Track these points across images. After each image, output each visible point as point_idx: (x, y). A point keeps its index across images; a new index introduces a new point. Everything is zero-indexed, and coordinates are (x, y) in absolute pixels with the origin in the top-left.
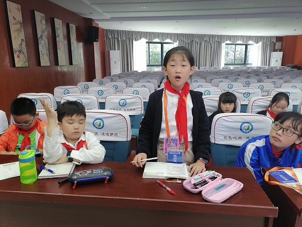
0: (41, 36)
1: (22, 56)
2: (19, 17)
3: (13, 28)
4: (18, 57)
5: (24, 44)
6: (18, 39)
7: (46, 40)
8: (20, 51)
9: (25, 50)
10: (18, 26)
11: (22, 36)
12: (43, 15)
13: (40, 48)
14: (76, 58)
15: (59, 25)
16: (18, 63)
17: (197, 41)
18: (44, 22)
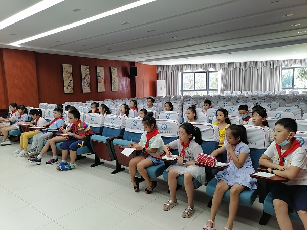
0: (85, 78)
1: (69, 88)
2: (70, 70)
3: (65, 76)
4: (67, 88)
5: (72, 82)
6: (68, 80)
7: (89, 80)
8: (68, 86)
9: (72, 85)
10: (69, 74)
11: (71, 78)
12: (87, 67)
13: (83, 83)
14: (117, 87)
15: (101, 70)
16: (66, 91)
17: (242, 68)
18: (88, 70)
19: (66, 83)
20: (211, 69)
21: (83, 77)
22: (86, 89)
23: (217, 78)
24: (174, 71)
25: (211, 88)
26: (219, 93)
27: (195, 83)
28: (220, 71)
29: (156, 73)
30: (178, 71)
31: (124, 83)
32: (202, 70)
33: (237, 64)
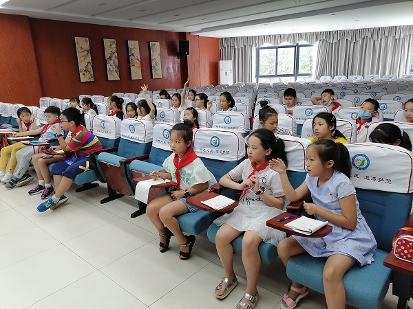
0: (110, 58)
1: (87, 74)
2: (87, 46)
3: (79, 55)
4: (84, 74)
5: (90, 65)
6: (84, 61)
7: (117, 61)
8: (85, 71)
9: (91, 70)
10: (86, 53)
11: (89, 59)
12: (113, 40)
13: (108, 66)
14: (160, 72)
15: (134, 45)
16: (83, 79)
17: (350, 39)
18: (114, 46)
19: (82, 66)
20: (302, 42)
21: (107, 57)
22: (113, 76)
23: (311, 55)
24: (245, 46)
25: (301, 71)
26: (312, 79)
27: (277, 64)
28: (316, 45)
29: (219, 49)
30: (251, 46)
31: (171, 65)
32: (288, 44)
33: (342, 33)
